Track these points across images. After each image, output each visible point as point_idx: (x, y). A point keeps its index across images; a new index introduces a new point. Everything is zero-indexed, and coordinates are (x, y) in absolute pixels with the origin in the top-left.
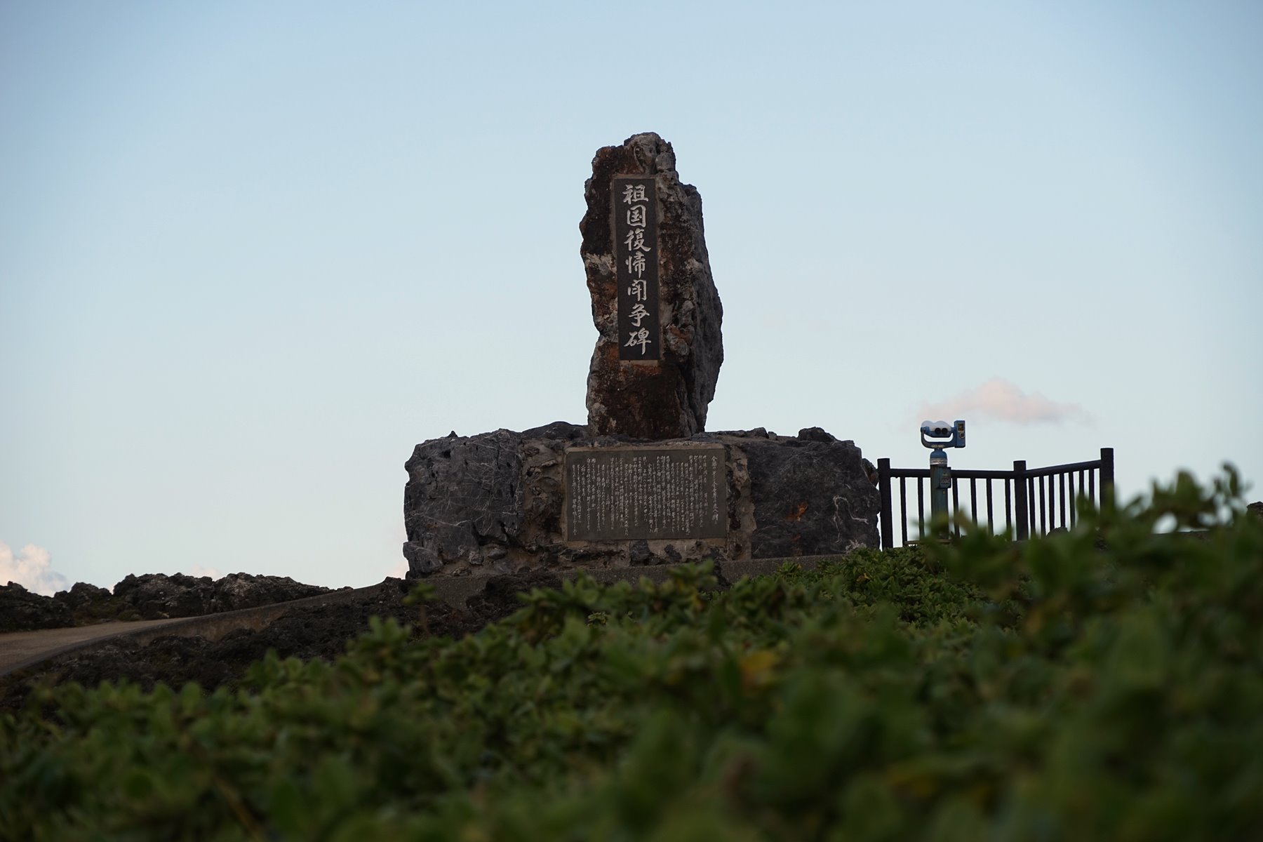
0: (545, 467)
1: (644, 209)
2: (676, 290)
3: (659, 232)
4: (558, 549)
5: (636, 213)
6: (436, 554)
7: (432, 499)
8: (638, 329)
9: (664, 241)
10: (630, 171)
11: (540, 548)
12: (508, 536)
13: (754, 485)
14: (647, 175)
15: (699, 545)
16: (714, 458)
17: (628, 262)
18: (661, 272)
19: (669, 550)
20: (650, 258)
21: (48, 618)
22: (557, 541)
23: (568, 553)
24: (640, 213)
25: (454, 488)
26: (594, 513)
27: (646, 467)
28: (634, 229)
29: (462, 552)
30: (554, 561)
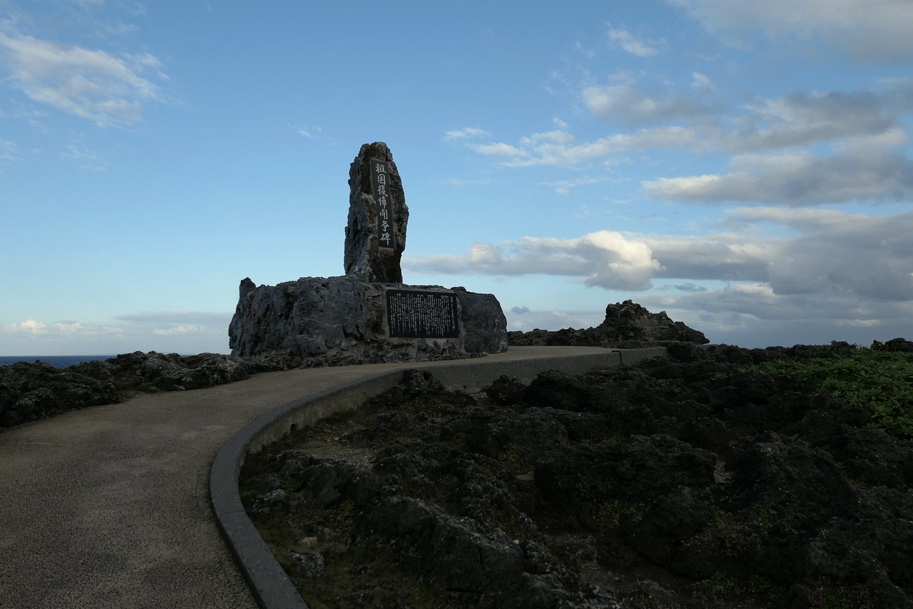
0: (374, 297)
1: (384, 177)
2: (400, 216)
3: (390, 189)
4: (383, 341)
5: (381, 177)
6: (324, 343)
7: (321, 311)
8: (385, 233)
9: (392, 193)
10: (378, 158)
12: (360, 333)
13: (463, 312)
14: (384, 161)
15: (447, 341)
16: (451, 298)
17: (380, 200)
18: (393, 207)
19: (435, 344)
20: (388, 199)
22: (380, 337)
23: (388, 344)
24: (383, 178)
25: (333, 305)
26: (401, 322)
27: (423, 300)
28: (381, 185)
29: (338, 342)
30: (380, 347)
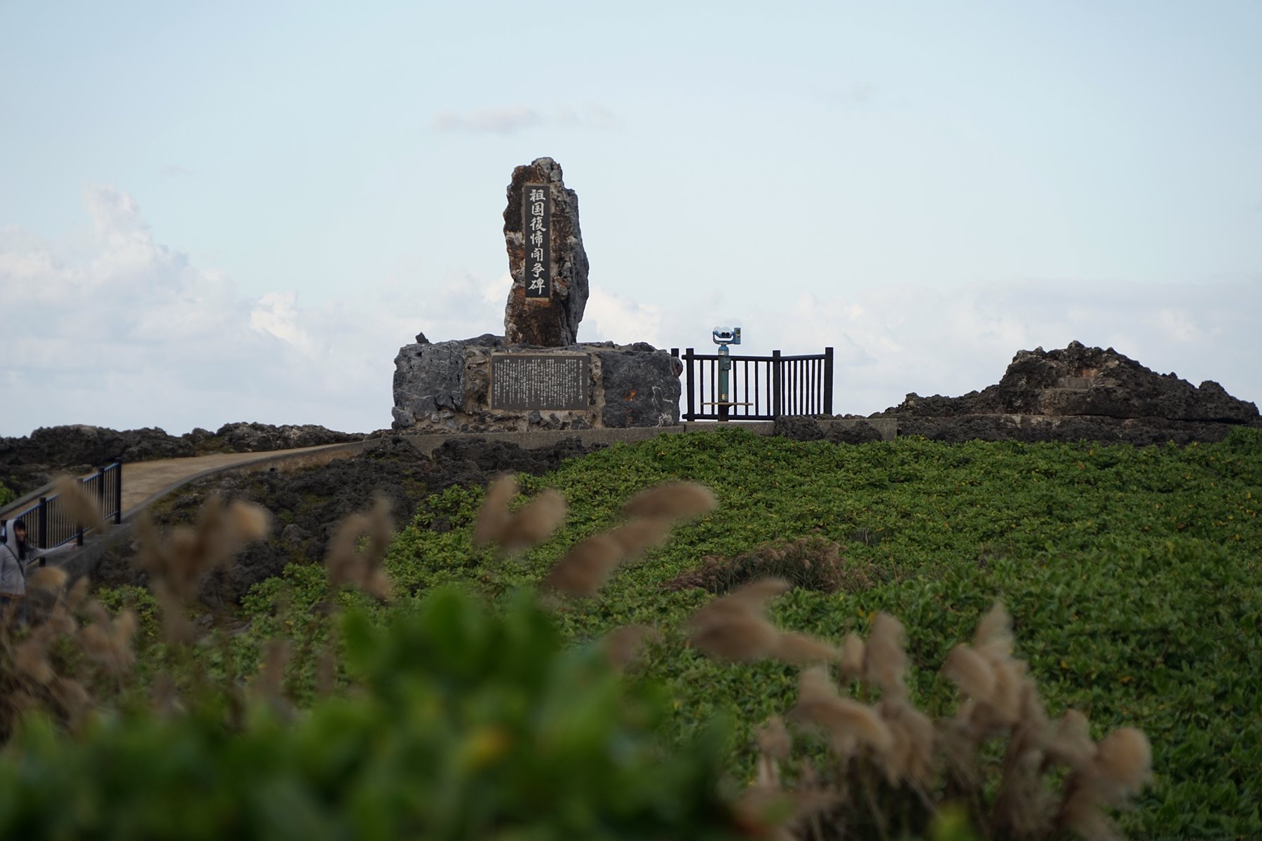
0: (479, 364)
1: (542, 204)
2: (561, 255)
3: (551, 219)
4: (485, 414)
5: (538, 207)
6: (411, 415)
7: (410, 382)
8: (537, 279)
9: (554, 225)
10: (534, 181)
11: (475, 413)
12: (456, 405)
13: (604, 378)
14: (545, 184)
15: (570, 414)
16: (581, 362)
17: (532, 237)
18: (552, 244)
19: (552, 417)
20: (546, 235)
21: (181, 451)
22: (485, 409)
23: (492, 416)
24: (540, 207)
25: (423, 375)
26: (507, 393)
27: (539, 366)
28: (536, 217)
29: (427, 414)
30: (483, 421)
